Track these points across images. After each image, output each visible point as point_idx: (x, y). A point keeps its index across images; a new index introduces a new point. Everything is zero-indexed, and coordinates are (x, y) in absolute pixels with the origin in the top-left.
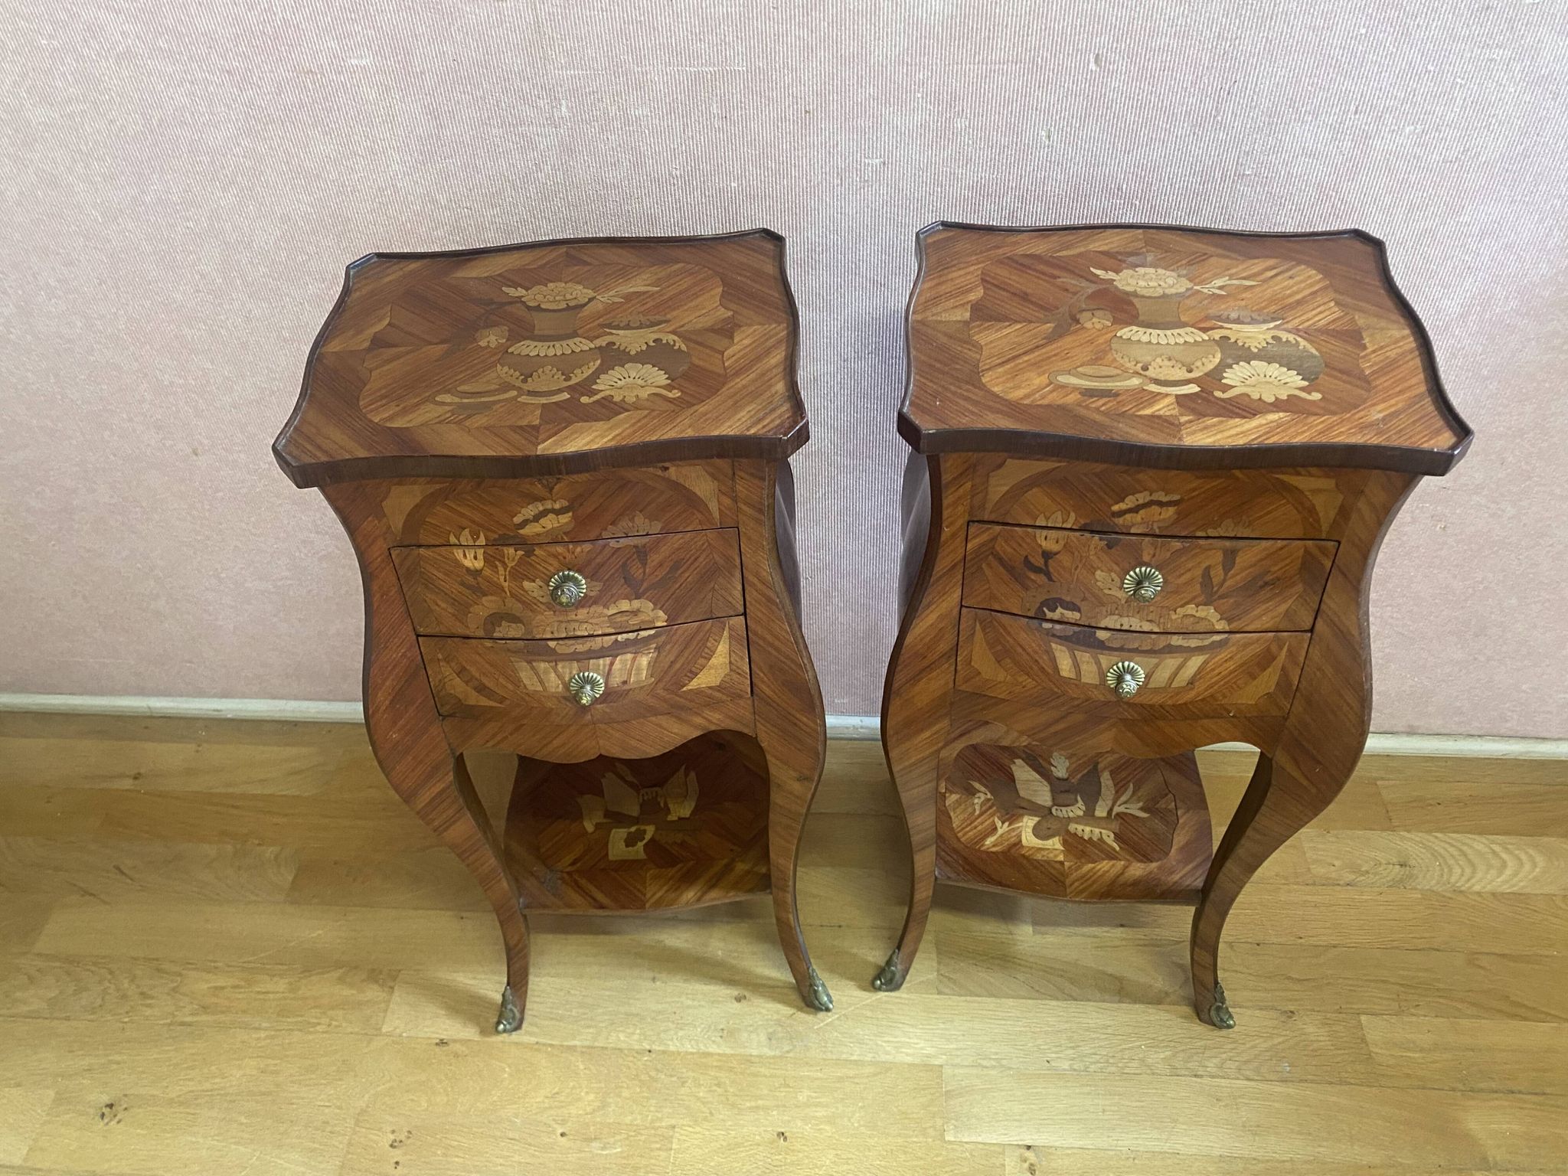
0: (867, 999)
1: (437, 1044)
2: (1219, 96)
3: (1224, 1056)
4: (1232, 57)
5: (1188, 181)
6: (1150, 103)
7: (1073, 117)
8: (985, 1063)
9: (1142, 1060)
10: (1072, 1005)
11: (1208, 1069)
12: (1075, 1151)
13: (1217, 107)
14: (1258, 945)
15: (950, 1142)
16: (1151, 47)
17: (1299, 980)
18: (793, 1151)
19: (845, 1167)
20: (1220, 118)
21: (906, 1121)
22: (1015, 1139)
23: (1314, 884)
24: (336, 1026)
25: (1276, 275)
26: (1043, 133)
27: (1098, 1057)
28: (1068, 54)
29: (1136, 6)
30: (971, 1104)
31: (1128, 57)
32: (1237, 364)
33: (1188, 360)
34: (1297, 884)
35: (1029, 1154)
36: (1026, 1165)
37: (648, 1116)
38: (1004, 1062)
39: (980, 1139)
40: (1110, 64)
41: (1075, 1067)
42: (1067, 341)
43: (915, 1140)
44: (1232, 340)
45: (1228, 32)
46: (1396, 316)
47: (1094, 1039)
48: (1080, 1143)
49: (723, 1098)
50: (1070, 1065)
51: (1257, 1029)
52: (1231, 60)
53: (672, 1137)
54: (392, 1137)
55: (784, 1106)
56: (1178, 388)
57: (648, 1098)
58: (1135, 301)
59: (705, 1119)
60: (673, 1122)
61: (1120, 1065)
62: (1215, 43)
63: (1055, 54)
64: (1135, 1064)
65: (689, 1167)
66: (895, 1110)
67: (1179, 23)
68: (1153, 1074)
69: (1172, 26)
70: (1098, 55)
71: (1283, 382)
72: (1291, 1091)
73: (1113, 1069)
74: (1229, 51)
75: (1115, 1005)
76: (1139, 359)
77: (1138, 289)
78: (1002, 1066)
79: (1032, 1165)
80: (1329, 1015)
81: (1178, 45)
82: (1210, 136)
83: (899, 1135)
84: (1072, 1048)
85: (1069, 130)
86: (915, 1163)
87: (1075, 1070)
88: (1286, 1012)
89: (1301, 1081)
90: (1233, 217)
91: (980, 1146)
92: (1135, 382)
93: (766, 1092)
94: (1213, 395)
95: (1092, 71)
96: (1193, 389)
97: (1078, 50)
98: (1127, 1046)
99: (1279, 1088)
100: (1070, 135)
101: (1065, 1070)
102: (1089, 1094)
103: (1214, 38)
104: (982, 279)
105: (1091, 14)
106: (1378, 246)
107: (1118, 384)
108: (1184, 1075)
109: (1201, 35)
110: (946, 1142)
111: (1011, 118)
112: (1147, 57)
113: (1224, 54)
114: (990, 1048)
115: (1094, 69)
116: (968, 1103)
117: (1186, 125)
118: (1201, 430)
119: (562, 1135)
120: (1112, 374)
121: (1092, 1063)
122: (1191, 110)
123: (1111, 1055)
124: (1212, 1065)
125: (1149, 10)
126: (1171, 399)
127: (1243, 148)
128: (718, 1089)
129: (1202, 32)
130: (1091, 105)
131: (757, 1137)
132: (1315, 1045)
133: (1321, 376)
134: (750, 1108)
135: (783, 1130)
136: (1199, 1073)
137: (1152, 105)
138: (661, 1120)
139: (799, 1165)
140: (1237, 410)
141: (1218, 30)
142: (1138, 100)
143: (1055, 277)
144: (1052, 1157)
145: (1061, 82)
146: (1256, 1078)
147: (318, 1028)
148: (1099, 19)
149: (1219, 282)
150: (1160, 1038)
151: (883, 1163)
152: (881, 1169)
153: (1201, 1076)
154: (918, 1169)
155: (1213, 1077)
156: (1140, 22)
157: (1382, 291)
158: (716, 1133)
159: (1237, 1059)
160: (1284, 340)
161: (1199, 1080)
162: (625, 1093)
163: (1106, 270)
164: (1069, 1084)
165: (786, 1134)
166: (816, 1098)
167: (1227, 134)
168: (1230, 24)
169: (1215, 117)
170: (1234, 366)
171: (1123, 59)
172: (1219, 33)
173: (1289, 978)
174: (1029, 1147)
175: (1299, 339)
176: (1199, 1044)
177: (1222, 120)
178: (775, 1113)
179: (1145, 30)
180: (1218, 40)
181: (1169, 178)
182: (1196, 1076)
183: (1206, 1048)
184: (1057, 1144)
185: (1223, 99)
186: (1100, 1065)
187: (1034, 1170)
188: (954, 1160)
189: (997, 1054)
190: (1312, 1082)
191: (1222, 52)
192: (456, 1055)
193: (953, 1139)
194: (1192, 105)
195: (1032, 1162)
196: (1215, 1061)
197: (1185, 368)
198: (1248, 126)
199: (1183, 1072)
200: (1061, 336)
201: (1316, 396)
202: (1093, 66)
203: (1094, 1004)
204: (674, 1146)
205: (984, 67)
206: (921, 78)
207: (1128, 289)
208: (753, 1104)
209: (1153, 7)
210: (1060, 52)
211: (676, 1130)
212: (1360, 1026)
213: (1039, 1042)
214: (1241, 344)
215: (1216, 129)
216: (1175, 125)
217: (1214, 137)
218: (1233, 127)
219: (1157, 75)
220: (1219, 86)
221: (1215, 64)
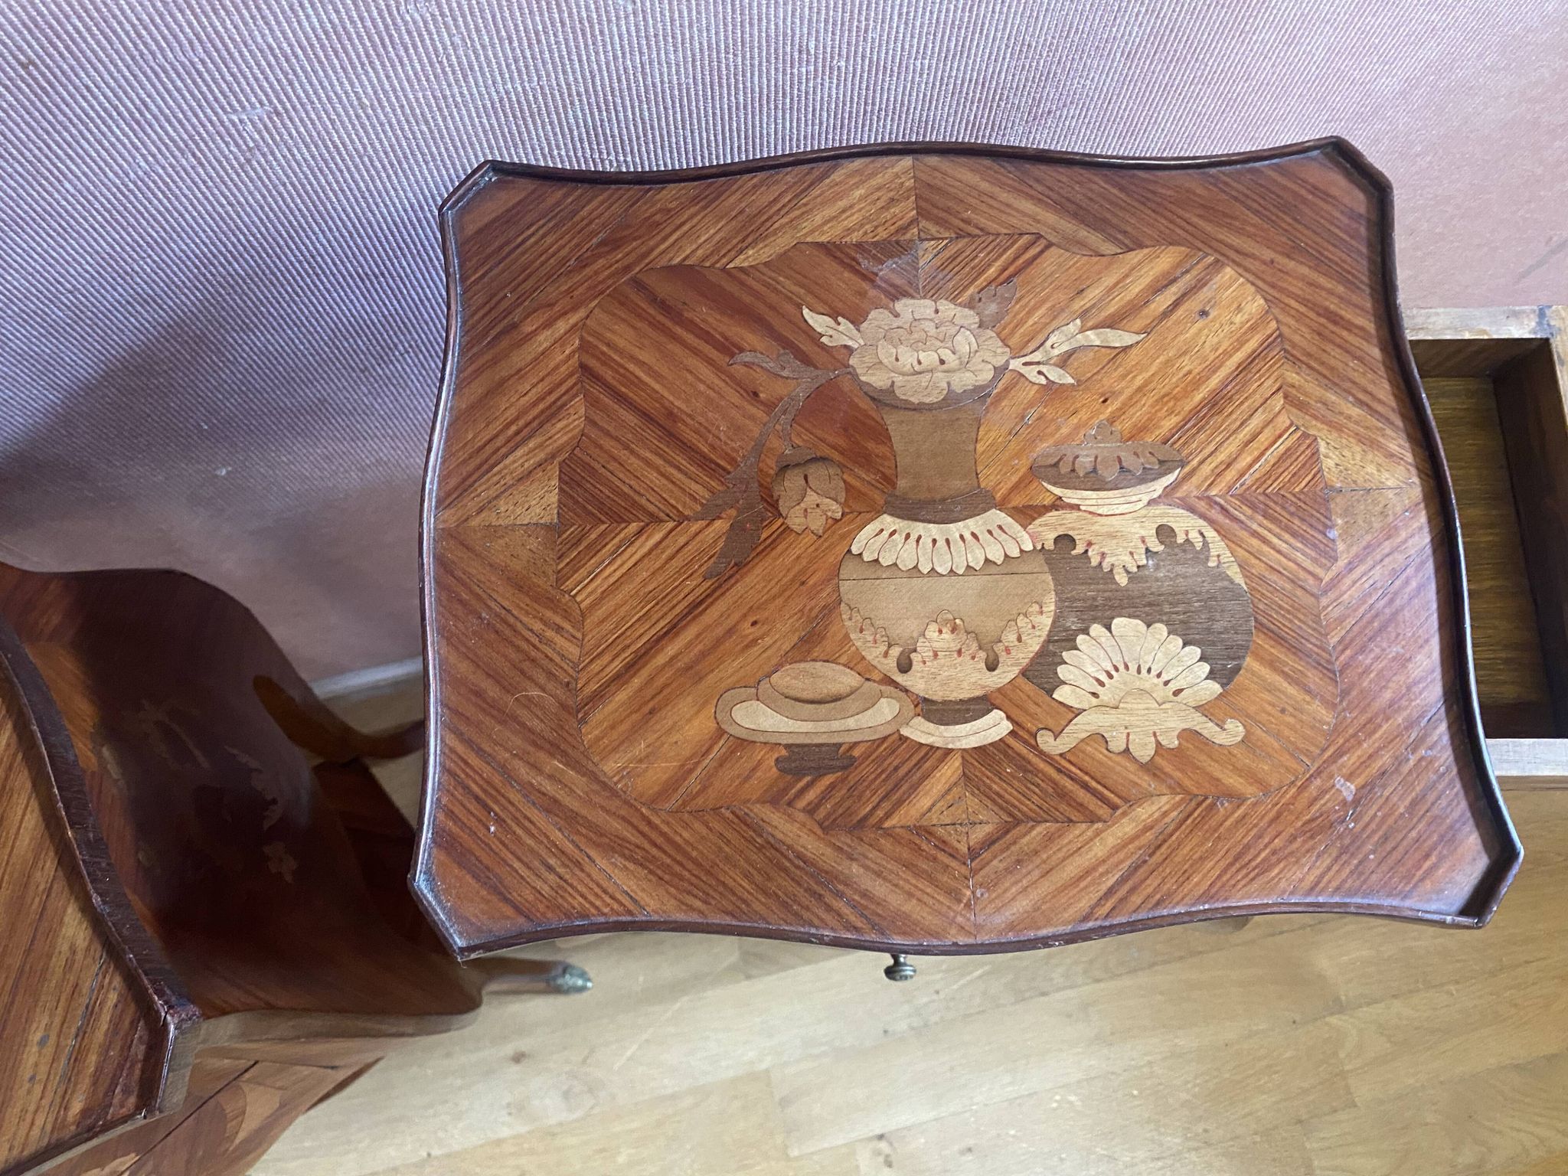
25: (1176, 304)
32: (1085, 631)
33: (989, 626)
35: (881, 1145)
39: (830, 1144)
42: (753, 583)
44: (1080, 549)
46: (1398, 444)
56: (968, 726)
58: (892, 421)
71: (1173, 686)
76: (895, 632)
77: (899, 380)
91: (828, 1153)
92: (885, 712)
94: (1035, 747)
96: (993, 727)
104: (583, 367)
106: (1378, 189)
107: (851, 723)
118: (1009, 871)
120: (834, 688)
126: (950, 770)
133: (1249, 661)
140: (1082, 795)
143: (730, 348)
149: (1059, 342)
157: (1376, 352)
160: (1180, 539)
163: (834, 314)
170: (1081, 639)
174: (880, 1137)
175: (1210, 534)
197: (982, 655)
200: (739, 566)
201: (1234, 731)
207: (877, 380)
214: (1094, 562)
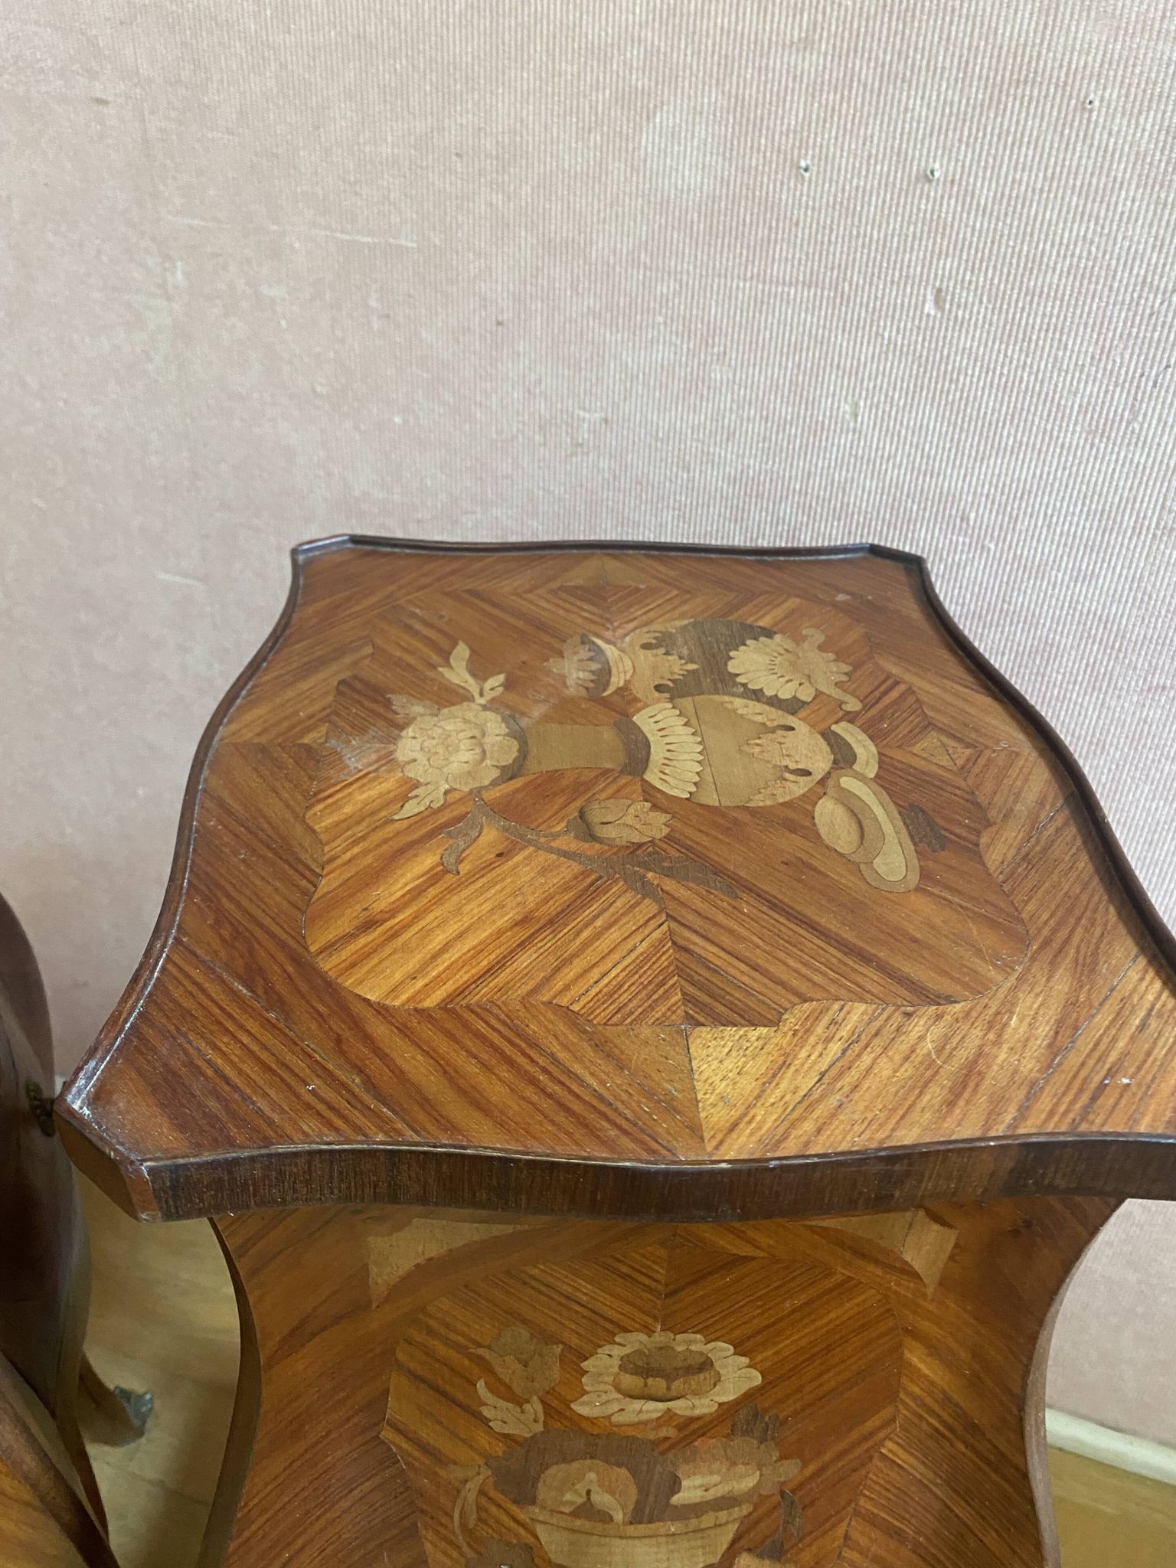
2: (1138, 387)
4: (1164, 323)
5: (1078, 525)
6: (1021, 381)
7: (895, 389)
13: (1133, 406)
16: (1028, 289)
20: (1137, 426)
26: (847, 408)
28: (892, 282)
29: (1006, 214)
31: (989, 301)
40: (959, 307)
45: (1161, 277)
52: (1163, 327)
62: (1136, 295)
63: (871, 280)
67: (1078, 251)
69: (1065, 256)
70: (940, 290)
74: (1159, 312)
81: (1072, 291)
82: (1118, 454)
85: (887, 409)
90: (1150, 597)
95: (928, 315)
97: (907, 277)
100: (889, 416)
103: (1135, 285)
105: (932, 219)
109: (1114, 277)
111: (797, 376)
112: (1020, 305)
113: (1151, 315)
115: (932, 313)
117: (1078, 429)
122: (1089, 403)
125: (1027, 224)
129: (1116, 272)
130: (925, 372)
137: (1023, 386)
141: (1142, 272)
142: (1001, 374)
145: (878, 326)
148: (944, 229)
156: (1011, 243)
167: (1148, 455)
168: (1164, 265)
169: (1128, 424)
171: (981, 302)
172: (1145, 277)
177: (1141, 429)
179: (1019, 257)
180: (1142, 290)
181: (1046, 514)
185: (1144, 393)
191: (1148, 311)
194: (1091, 396)
202: (929, 307)
205: (761, 286)
206: (665, 291)
209: (1035, 219)
210: (879, 278)
215: (1129, 444)
216: (1060, 427)
217: (1126, 457)
218: (1159, 445)
219: (1034, 338)
220: (1139, 371)
221: (1135, 330)
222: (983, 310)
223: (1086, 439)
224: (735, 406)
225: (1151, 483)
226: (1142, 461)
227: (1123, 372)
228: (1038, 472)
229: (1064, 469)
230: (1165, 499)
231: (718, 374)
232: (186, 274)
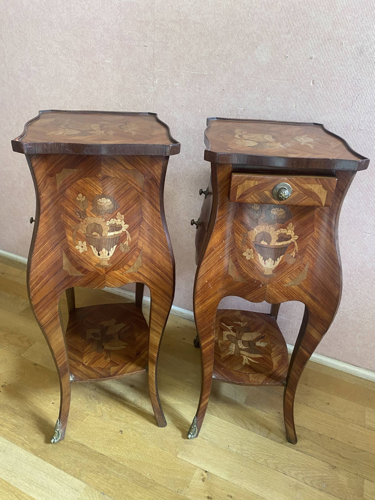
0: (174, 402)
1: (34, 364)
2: (353, 99)
3: (300, 472)
4: (358, 86)
5: (341, 129)
6: (330, 99)
7: (304, 101)
8: (205, 437)
9: (265, 460)
10: (247, 432)
11: (291, 473)
12: (223, 480)
13: (352, 103)
14: (331, 439)
15: (178, 458)
16: (331, 80)
17: (344, 458)
18: (122, 438)
19: (137, 450)
20: (353, 108)
21: (166, 445)
22: (203, 466)
23: (364, 427)
24: (10, 349)
26: (294, 106)
27: (248, 452)
28: (304, 79)
29: (326, 65)
30: (192, 449)
31: (323, 82)
34: (358, 425)
35: (205, 474)
36: (202, 477)
37: (82, 408)
38: (212, 440)
39: (189, 461)
40: (317, 84)
41: (238, 452)
43: (166, 452)
45: (357, 77)
47: (250, 446)
48: (226, 479)
49: (109, 413)
50: (236, 451)
51: (318, 468)
52: (358, 87)
53: (85, 418)
54: (4, 384)
55: (127, 423)
57: (85, 403)
59: (100, 416)
60: (89, 413)
61: (256, 458)
62: (352, 81)
63: (300, 79)
64: (262, 460)
65: (85, 429)
66: (164, 439)
67: (341, 72)
68: (267, 466)
69: (338, 73)
70: (313, 81)
72: (322, 495)
73: (252, 458)
74: (357, 84)
75: (264, 438)
78: (211, 441)
79: (204, 478)
80: (351, 474)
81: (340, 80)
82: (349, 114)
83: (161, 448)
84: (240, 445)
85: (302, 106)
86: (162, 459)
87: (237, 453)
88: (333, 466)
89: (328, 493)
90: (357, 145)
91: (188, 464)
93: (124, 416)
95: (311, 86)
97: (307, 78)
98: (262, 453)
99: (317, 492)
100: (303, 107)
101: (233, 451)
102: (239, 463)
103: (352, 78)
105: (312, 67)
108: (280, 472)
109: (348, 77)
110: (177, 457)
111: (284, 99)
112: (329, 83)
113: (355, 85)
114: (209, 433)
115: (312, 85)
116: (192, 448)
117: (341, 108)
119: (53, 403)
121: (245, 453)
123: (254, 453)
124: (293, 473)
125: (331, 67)
127: (361, 119)
128: (109, 409)
129: (348, 76)
130: (310, 98)
131: (113, 429)
132: (340, 483)
134: (116, 419)
135: (122, 430)
136: (286, 473)
138: (85, 411)
139: (121, 443)
141: (353, 76)
142: (326, 97)
144: (213, 479)
145: (301, 88)
146: (309, 484)
147: (5, 348)
148: (314, 68)
150: (276, 456)
151: (150, 455)
152: (149, 456)
153: (286, 475)
154: (161, 462)
155: (292, 477)
156: (328, 71)
158: (100, 422)
159: (305, 475)
161: (285, 476)
162: (80, 399)
164: (233, 457)
165: (123, 432)
166: (139, 425)
167: (356, 113)
168: (357, 74)
169: (351, 107)
171: (322, 83)
172: (354, 77)
173: (340, 455)
174: (206, 472)
176: (291, 463)
177: (354, 108)
178: (123, 424)
179: (329, 73)
180: (353, 79)
181: (335, 127)
182: (284, 474)
183: (293, 466)
184: (217, 475)
185: (354, 100)
186: (247, 455)
187: (204, 480)
188: (176, 464)
189: (211, 436)
190: (333, 495)
191: (355, 83)
192: (37, 369)
193: (180, 458)
194: (344, 101)
195: (205, 477)
196: (295, 472)
198: (363, 111)
199: (280, 471)
202: (311, 84)
203: (256, 434)
204: (85, 420)
205: (277, 81)
206: (258, 82)
208: (117, 418)
209: (332, 66)
210: (301, 78)
211: (88, 416)
212: (363, 483)
213: (229, 438)
215: (352, 111)
216: (338, 108)
217: (351, 114)
218: (358, 111)
219: (332, 90)
220: (353, 96)
221: (352, 88)
222: (322, 84)
223: (343, 110)
224: (271, 106)
225: (356, 119)
226: (354, 115)
227: (350, 96)
228: (333, 118)
229: (339, 117)
230: (359, 123)
231: (268, 99)
232: (158, 81)
